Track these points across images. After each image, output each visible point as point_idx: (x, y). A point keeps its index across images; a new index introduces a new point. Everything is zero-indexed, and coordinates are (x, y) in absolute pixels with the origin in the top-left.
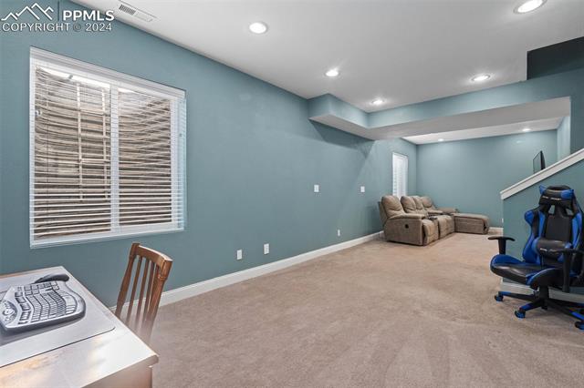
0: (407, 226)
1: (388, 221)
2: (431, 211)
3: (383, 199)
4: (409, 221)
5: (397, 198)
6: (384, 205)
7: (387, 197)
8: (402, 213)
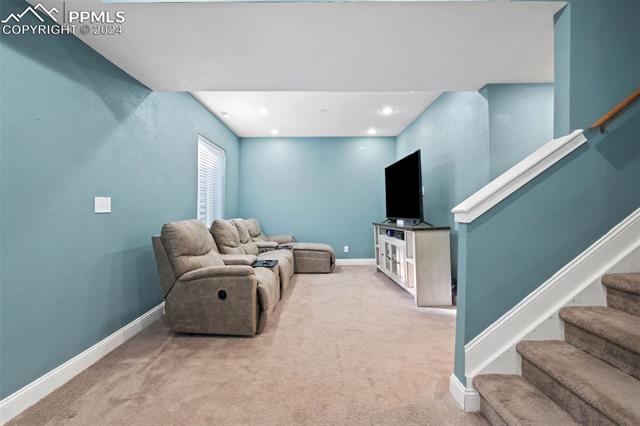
0: (222, 295)
1: (178, 285)
2: (262, 243)
3: (166, 230)
4: (227, 284)
5: (202, 227)
6: (166, 245)
7: (174, 224)
8: (213, 261)
